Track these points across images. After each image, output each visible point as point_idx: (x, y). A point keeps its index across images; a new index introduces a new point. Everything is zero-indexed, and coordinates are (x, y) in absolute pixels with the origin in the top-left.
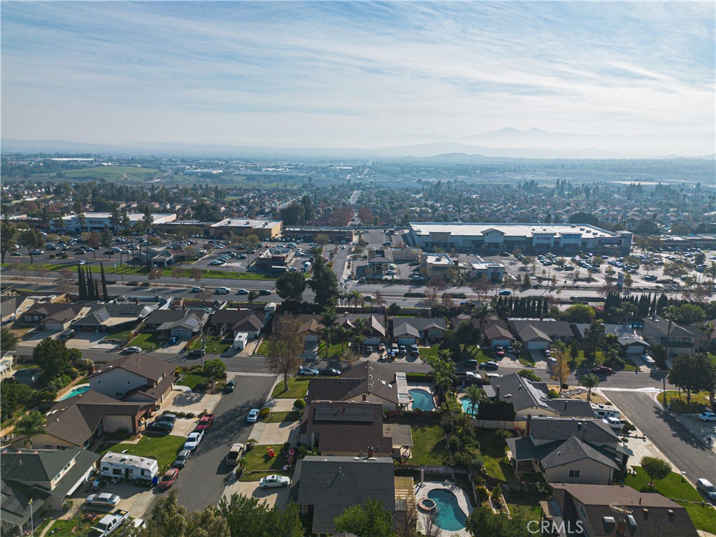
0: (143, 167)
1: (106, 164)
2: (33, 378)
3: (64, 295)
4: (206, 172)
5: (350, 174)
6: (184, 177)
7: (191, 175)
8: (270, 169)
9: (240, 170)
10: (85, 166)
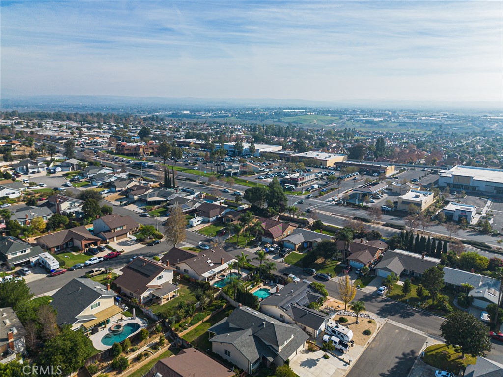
0: (331, 116)
1: (309, 114)
2: (81, 216)
3: (158, 183)
4: (369, 120)
5: (497, 122)
6: (354, 123)
7: (358, 121)
8: (423, 118)
9: (398, 119)
10: (297, 115)
